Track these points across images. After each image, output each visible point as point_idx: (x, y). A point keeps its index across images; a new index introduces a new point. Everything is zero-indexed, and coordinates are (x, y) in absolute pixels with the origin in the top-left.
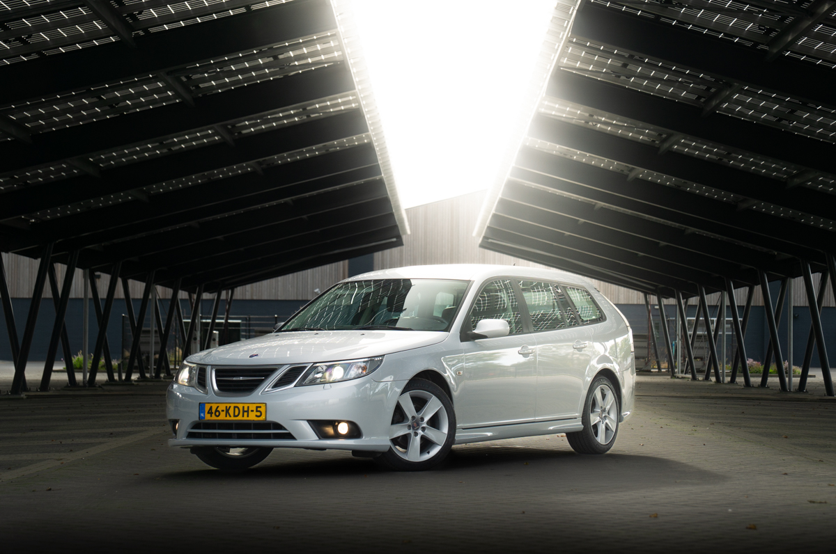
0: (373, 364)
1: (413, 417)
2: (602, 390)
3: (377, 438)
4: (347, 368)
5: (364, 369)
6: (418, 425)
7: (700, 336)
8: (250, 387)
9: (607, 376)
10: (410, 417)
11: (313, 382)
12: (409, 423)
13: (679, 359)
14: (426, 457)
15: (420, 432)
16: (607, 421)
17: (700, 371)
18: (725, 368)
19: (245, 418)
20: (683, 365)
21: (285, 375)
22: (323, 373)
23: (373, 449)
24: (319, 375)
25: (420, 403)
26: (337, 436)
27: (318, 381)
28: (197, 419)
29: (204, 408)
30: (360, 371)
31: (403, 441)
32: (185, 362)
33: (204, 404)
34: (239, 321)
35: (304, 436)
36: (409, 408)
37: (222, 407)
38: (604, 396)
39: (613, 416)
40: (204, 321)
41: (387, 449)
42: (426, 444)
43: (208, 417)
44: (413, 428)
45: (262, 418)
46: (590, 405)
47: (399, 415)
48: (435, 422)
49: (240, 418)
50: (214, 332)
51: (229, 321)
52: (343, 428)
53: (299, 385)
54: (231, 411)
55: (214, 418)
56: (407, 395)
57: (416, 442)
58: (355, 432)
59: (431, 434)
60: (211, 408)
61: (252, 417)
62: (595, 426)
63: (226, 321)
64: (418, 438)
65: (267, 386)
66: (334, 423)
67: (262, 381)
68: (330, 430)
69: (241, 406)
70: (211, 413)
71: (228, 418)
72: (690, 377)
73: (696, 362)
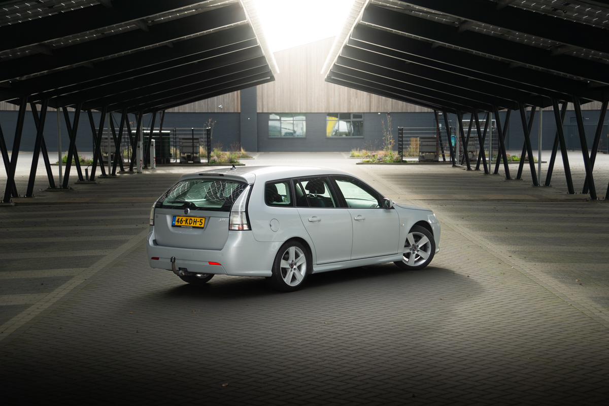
13: (458, 152)
17: (472, 160)
20: (461, 156)
34: (169, 132)
40: (144, 131)
50: (152, 140)
51: (162, 132)
63: (160, 131)
72: (466, 167)
73: (470, 155)
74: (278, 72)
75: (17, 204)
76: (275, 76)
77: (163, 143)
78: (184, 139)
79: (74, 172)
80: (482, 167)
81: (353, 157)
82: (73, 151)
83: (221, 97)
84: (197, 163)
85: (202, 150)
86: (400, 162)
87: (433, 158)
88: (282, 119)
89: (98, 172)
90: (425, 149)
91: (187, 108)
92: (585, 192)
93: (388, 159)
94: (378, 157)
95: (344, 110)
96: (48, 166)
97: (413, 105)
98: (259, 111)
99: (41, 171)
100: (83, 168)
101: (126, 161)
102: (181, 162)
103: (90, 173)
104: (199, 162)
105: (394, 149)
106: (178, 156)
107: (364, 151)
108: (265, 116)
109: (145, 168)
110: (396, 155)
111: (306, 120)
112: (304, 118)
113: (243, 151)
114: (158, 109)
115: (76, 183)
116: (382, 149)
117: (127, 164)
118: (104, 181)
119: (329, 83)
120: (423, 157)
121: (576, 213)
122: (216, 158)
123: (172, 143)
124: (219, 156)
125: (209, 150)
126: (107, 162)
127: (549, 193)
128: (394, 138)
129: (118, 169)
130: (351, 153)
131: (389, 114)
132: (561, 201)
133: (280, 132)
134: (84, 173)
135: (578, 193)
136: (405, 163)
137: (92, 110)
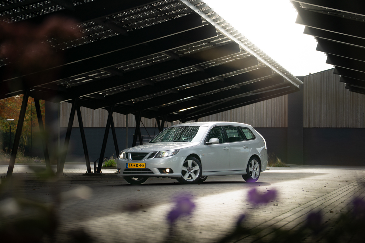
0: (176, 152)
1: (190, 168)
2: (254, 161)
3: (178, 173)
5: (174, 153)
8: (141, 158)
9: (255, 157)
11: (159, 157)
16: (256, 172)
19: (140, 167)
21: (151, 155)
22: (162, 154)
23: (176, 176)
26: (166, 172)
27: (161, 157)
28: (126, 168)
29: (128, 165)
30: (172, 154)
32: (122, 152)
33: (128, 163)
35: (156, 173)
37: (133, 164)
38: (255, 163)
39: (258, 171)
41: (181, 177)
43: (129, 167)
45: (144, 167)
46: (249, 165)
49: (138, 167)
52: (168, 170)
53: (155, 158)
55: (131, 167)
58: (171, 171)
59: (193, 175)
60: (130, 165)
61: (142, 167)
62: (251, 172)
64: (189, 174)
65: (146, 158)
66: (165, 169)
67: (144, 157)
68: (164, 171)
69: (138, 164)
70: (130, 166)
71: (135, 167)
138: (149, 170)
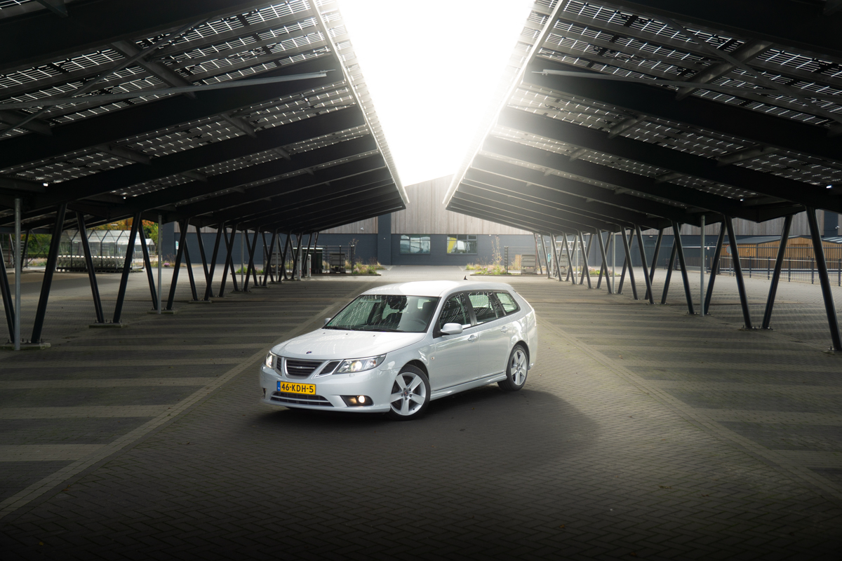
0: (380, 360)
1: (405, 389)
2: (518, 353)
3: (383, 404)
4: (364, 362)
5: (374, 362)
6: (408, 393)
7: (563, 255)
8: (306, 373)
9: (522, 345)
10: (402, 389)
11: (344, 372)
12: (402, 392)
13: (552, 268)
14: (413, 412)
15: (409, 398)
16: (521, 371)
17: (563, 274)
18: (577, 270)
19: (304, 393)
20: (554, 270)
21: (327, 367)
22: (350, 365)
23: (380, 411)
24: (348, 366)
25: (408, 380)
26: (359, 404)
27: (347, 370)
28: (276, 390)
29: (280, 385)
30: (372, 364)
31: (398, 404)
32: (270, 352)
33: (280, 382)
34: (322, 249)
35: (338, 405)
36: (402, 384)
37: (290, 385)
38: (519, 356)
39: (524, 368)
40: (303, 248)
41: (389, 411)
42: (412, 404)
43: (282, 390)
44: (405, 395)
45: (313, 393)
46: (511, 363)
47: (396, 388)
48: (417, 391)
49: (300, 392)
50: (309, 255)
51: (317, 249)
52: (362, 400)
53: (336, 373)
54: (295, 388)
55: (285, 391)
56: (401, 375)
57: (406, 404)
58: (369, 401)
59: (415, 398)
60: (284, 385)
61: (308, 392)
62: (514, 375)
63: (315, 248)
64: (408, 401)
65: (315, 376)
66: (357, 397)
67: (313, 370)
68: (354, 400)
69: (301, 385)
70: (284, 388)
71: (294, 392)
72: (558, 278)
73: (561, 270)
74: (409, 202)
75: (213, 302)
76: (406, 205)
77: (317, 257)
78: (333, 254)
79: (251, 279)
80: (570, 279)
81: (468, 269)
82: (251, 266)
83: (362, 221)
84: (343, 274)
85: (347, 263)
86: (506, 274)
87: (532, 271)
88: (411, 239)
89: (269, 280)
90: (526, 264)
91: (336, 230)
92: (646, 298)
93: (496, 272)
94: (489, 270)
95: (462, 232)
96: (233, 274)
97: (518, 229)
98: (393, 232)
99: (229, 278)
100: (258, 277)
101: (288, 271)
102: (330, 273)
103: (263, 280)
104: (345, 273)
105: (501, 264)
106: (328, 268)
107: (477, 265)
108: (397, 237)
109: (303, 277)
110: (502, 269)
111: (431, 240)
112: (429, 238)
113: (379, 264)
114: (314, 231)
115: (252, 288)
116: (492, 264)
117: (289, 274)
118: (272, 286)
119: (450, 212)
120: (524, 270)
121: (636, 313)
122: (358, 269)
123: (323, 258)
124: (360, 268)
125: (353, 263)
126: (275, 272)
127: (620, 298)
128: (501, 255)
129: (283, 278)
130: (466, 267)
131: (498, 235)
132: (627, 304)
133: (410, 249)
134: (258, 280)
135: (641, 299)
136: (510, 275)
137: (266, 232)
138: (322, 398)
